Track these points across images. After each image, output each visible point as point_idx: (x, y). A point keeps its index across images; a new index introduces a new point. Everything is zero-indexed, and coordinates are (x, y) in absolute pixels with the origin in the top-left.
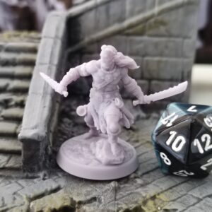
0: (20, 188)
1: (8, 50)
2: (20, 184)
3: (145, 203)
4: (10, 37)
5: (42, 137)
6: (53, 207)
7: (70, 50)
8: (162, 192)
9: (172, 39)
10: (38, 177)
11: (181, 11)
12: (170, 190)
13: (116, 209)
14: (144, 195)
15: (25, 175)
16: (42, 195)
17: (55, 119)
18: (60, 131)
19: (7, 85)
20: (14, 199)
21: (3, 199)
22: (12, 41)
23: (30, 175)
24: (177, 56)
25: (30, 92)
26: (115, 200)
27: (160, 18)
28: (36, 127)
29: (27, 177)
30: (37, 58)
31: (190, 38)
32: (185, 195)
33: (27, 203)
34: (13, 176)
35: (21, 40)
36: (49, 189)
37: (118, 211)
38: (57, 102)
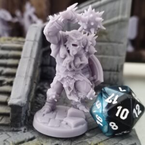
0: (8, 137)
1: (3, 49)
2: (8, 135)
4: (5, 40)
5: (23, 104)
7: (44, 49)
8: (102, 142)
9: (111, 44)
10: (21, 130)
11: (116, 26)
14: (90, 143)
15: (12, 129)
16: (23, 142)
17: (33, 93)
18: (36, 102)
19: (2, 71)
20: (5, 144)
22: (6, 43)
23: (15, 129)
24: (114, 55)
25: (17, 75)
29: (13, 131)
30: (22, 54)
31: (122, 43)
32: (117, 143)
34: (4, 129)
35: (12, 43)
36: (27, 138)
38: (35, 82)
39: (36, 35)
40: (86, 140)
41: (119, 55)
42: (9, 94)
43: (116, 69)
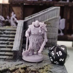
1: (8, 30)
3: (45, 67)
6: (21, 67)
8: (49, 64)
9: (52, 28)
10: (17, 61)
11: (54, 20)
13: (37, 68)
16: (18, 65)
17: (21, 47)
19: (8, 39)
20: (12, 65)
21: (9, 65)
23: (15, 60)
24: (53, 32)
26: (37, 66)
27: (48, 22)
28: (17, 48)
31: (57, 27)
33: (15, 66)
34: (11, 61)
36: (20, 63)
37: (38, 68)
39: (21, 25)
40: (43, 64)
41: (55, 32)
43: (54, 38)
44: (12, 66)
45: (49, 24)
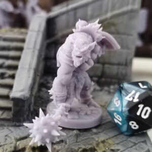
0: (10, 132)
2: (10, 130)
3: (98, 145)
5: (27, 97)
7: (48, 41)
8: (109, 138)
9: (120, 36)
12: (115, 137)
13: (77, 148)
14: (97, 139)
15: (14, 123)
17: (36, 87)
18: (39, 97)
19: (3, 63)
20: (6, 139)
23: (17, 124)
25: (19, 67)
26: (77, 142)
28: (22, 91)
29: (15, 126)
30: (25, 45)
32: (125, 140)
33: (14, 142)
34: (6, 124)
35: (15, 33)
38: (38, 75)
39: (40, 26)
40: (94, 136)
42: (10, 87)
44: (9, 140)
45: (114, 25)
